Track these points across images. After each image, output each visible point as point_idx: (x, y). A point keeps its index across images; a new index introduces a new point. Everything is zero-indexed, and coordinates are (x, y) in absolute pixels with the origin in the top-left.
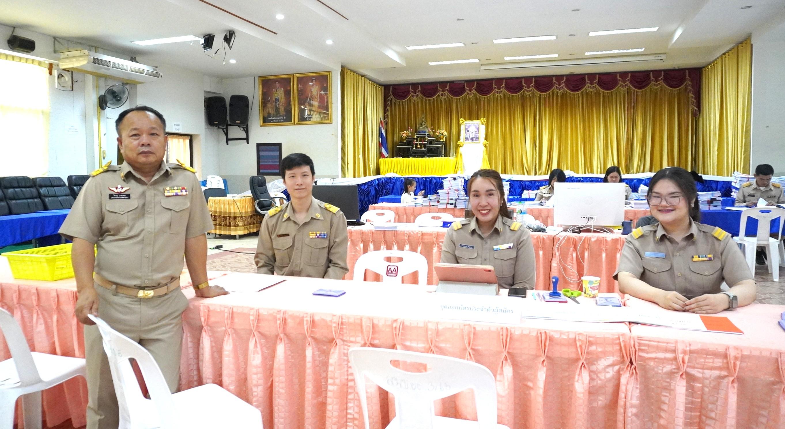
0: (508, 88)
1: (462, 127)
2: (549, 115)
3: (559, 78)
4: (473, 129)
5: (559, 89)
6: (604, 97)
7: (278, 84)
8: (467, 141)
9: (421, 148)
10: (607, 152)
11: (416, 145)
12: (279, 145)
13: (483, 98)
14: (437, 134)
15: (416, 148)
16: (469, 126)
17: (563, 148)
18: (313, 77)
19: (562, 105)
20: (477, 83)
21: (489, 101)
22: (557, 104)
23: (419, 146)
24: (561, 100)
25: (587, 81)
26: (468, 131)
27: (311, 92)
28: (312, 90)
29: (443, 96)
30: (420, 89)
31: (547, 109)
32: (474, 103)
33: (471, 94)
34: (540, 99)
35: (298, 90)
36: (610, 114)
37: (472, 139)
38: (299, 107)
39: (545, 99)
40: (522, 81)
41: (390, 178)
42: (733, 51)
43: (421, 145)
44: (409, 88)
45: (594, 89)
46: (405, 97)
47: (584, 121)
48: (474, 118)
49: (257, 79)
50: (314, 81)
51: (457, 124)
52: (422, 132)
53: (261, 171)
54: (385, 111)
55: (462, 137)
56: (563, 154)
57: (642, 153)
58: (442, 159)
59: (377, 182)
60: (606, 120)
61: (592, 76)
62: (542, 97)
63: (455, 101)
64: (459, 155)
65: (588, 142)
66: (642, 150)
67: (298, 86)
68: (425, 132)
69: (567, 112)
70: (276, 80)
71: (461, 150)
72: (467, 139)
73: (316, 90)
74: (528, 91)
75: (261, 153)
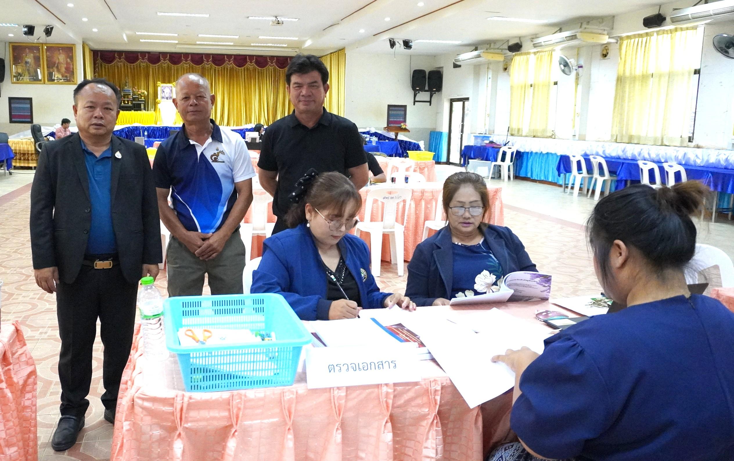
0: (193, 61)
1: (159, 89)
2: (222, 82)
3: (229, 56)
4: (167, 90)
5: (230, 65)
6: (258, 72)
7: (27, 50)
8: (163, 100)
9: (128, 103)
10: (261, 111)
11: (124, 101)
12: (30, 99)
13: (174, 67)
14: (139, 93)
15: (124, 103)
16: (165, 88)
17: (231, 107)
18: (60, 47)
19: (230, 75)
20: (170, 56)
21: (177, 70)
22: (227, 76)
23: (126, 102)
24: (230, 72)
25: (248, 60)
26: (164, 92)
27: (59, 59)
28: (59, 58)
29: (143, 63)
30: (124, 56)
31: (220, 79)
32: (166, 70)
33: (165, 63)
34: (215, 70)
35: (47, 57)
36: (262, 83)
37: (167, 98)
38: (48, 70)
39: (219, 71)
40: (203, 56)
41: (137, 127)
42: (336, 53)
43: (128, 101)
44: (115, 55)
45: (252, 67)
46: (111, 62)
47: (245, 89)
48: (167, 82)
49: (7, 45)
50: (61, 50)
51: (153, 85)
52: (127, 91)
53: (13, 120)
54: (94, 73)
55: (159, 96)
56: (231, 110)
57: (283, 113)
58: (143, 112)
59: (127, 129)
60: (260, 89)
61: (251, 57)
62: (217, 69)
63: (151, 67)
64: (158, 110)
65: (248, 104)
66: (283, 109)
67: (46, 53)
68: (129, 91)
69: (234, 80)
70: (26, 47)
71: (159, 106)
72: (163, 98)
73: (63, 57)
74: (208, 64)
75: (13, 105)
